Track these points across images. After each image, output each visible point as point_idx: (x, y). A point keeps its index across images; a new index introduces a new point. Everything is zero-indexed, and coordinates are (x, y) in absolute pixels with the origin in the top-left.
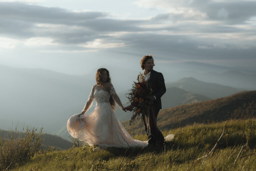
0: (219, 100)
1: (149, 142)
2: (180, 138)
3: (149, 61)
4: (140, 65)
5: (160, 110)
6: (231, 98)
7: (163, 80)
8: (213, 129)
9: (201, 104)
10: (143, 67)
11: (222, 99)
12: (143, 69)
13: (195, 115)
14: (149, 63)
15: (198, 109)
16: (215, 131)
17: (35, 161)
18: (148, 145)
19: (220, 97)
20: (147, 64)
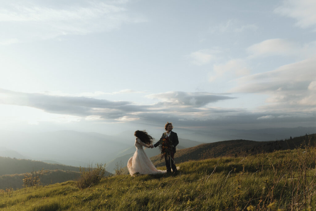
0: (190, 148)
1: (167, 171)
2: (184, 169)
3: (169, 125)
4: (164, 128)
5: (175, 153)
6: (196, 147)
7: (177, 137)
8: (201, 163)
9: (180, 151)
10: (166, 129)
11: (192, 148)
12: (166, 131)
13: (177, 157)
14: (170, 127)
15: (179, 153)
16: (202, 164)
17: (103, 182)
18: (167, 173)
19: (190, 147)
20: (168, 128)
